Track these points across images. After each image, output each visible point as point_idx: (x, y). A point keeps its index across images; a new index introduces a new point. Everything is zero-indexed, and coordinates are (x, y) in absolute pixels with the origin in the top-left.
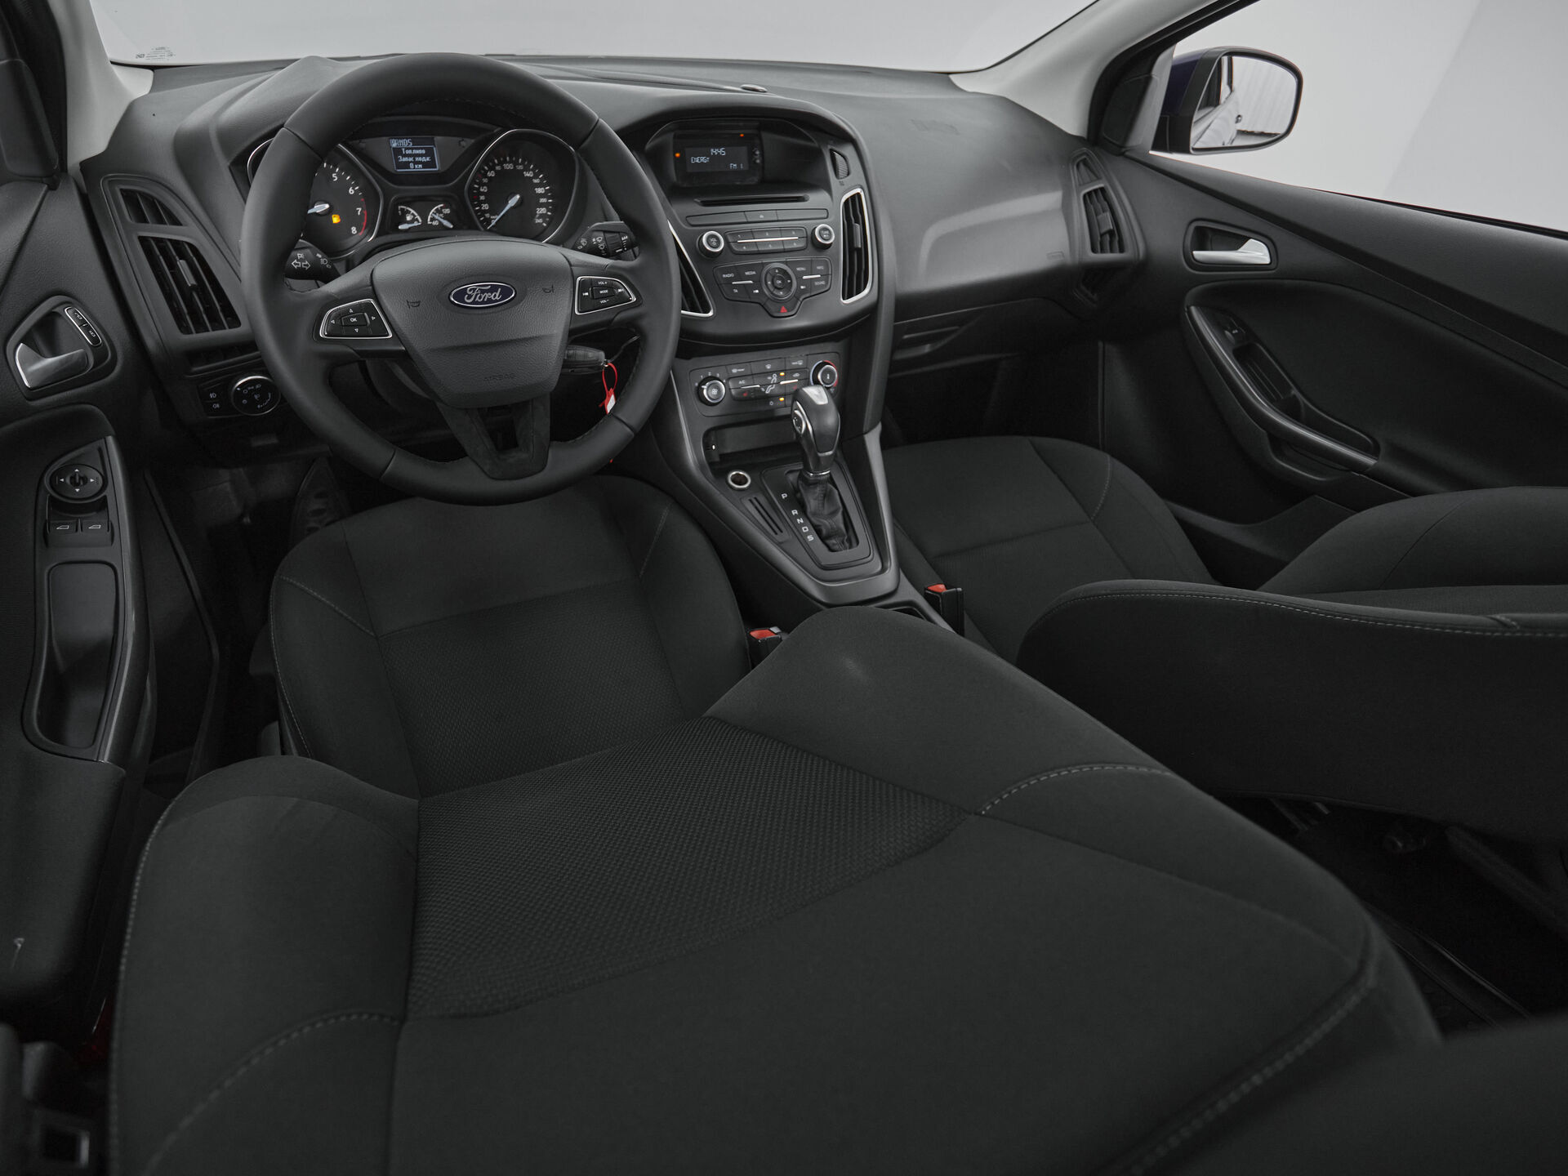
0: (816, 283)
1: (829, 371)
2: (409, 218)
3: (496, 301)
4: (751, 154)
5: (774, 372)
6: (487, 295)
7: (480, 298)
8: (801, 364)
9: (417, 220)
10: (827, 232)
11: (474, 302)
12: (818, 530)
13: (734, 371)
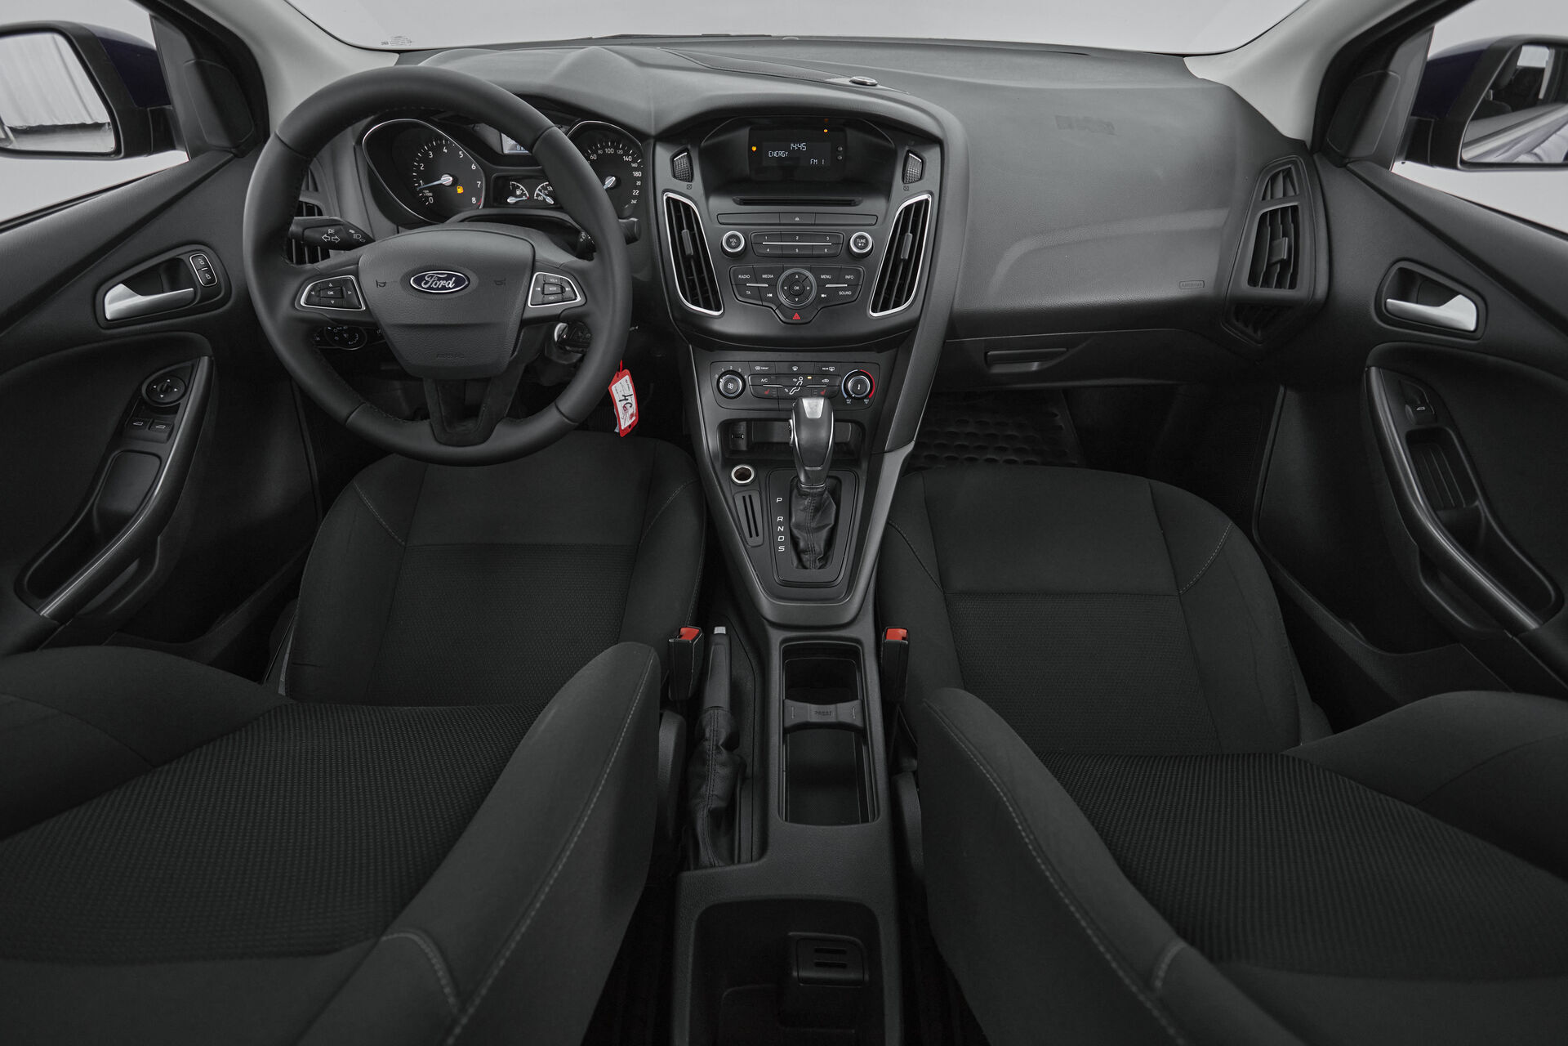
0: (840, 293)
1: (863, 382)
2: (518, 193)
3: (450, 288)
4: (835, 151)
5: (800, 375)
6: (442, 283)
7: (435, 285)
8: (832, 370)
9: (525, 194)
10: (864, 241)
11: (430, 288)
12: (794, 541)
13: (758, 368)
